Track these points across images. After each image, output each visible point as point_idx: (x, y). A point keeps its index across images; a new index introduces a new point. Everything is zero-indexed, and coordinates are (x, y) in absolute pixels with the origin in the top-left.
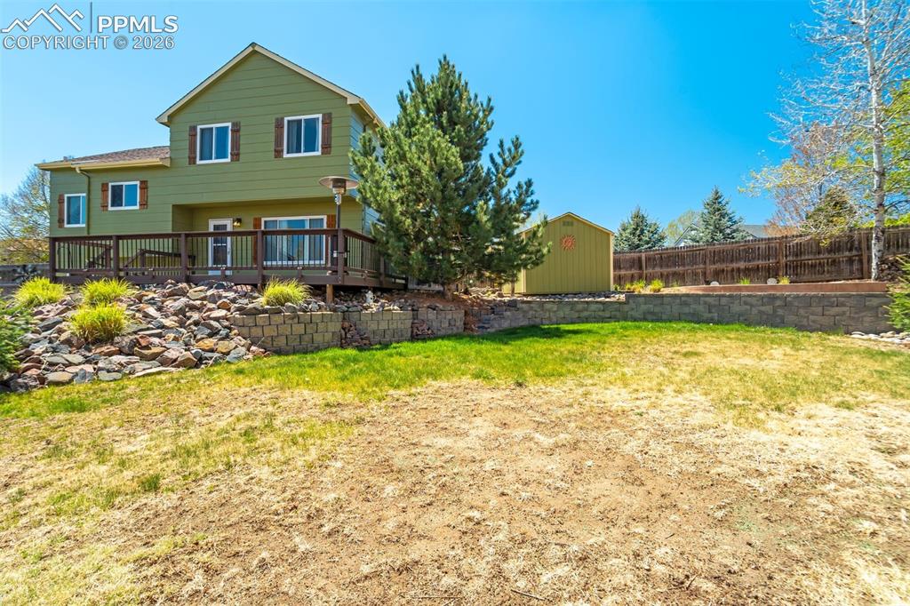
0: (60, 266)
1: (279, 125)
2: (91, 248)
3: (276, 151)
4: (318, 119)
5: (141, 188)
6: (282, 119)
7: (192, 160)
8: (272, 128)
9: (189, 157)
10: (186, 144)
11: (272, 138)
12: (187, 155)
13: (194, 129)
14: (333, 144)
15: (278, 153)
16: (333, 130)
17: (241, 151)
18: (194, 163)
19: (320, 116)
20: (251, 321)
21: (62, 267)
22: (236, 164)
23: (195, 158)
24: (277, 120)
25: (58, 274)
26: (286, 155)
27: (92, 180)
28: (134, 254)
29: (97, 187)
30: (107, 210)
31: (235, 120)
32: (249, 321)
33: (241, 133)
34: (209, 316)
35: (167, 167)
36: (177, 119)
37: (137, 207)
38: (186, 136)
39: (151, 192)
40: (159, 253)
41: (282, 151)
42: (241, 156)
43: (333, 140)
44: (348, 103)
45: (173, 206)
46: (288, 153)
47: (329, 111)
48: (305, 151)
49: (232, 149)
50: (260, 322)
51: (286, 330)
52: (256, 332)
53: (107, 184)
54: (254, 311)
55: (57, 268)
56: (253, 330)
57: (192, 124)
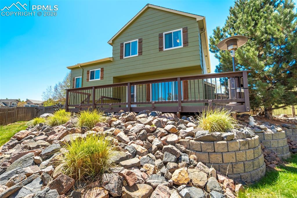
0: (70, 104)
1: (161, 36)
2: (83, 95)
3: (159, 48)
4: (180, 31)
5: (101, 71)
6: (162, 34)
7: (121, 57)
8: (158, 38)
9: (120, 56)
10: (119, 51)
11: (158, 42)
12: (120, 55)
13: (122, 44)
14: (189, 41)
15: (161, 49)
16: (189, 34)
17: (143, 50)
18: (123, 58)
19: (181, 29)
20: (210, 147)
21: (71, 104)
22: (141, 57)
23: (123, 56)
24: (159, 34)
25: (70, 108)
26: (164, 49)
27: (84, 70)
28: (98, 99)
29: (85, 72)
30: (89, 81)
31: (140, 38)
32: (207, 147)
33: (143, 43)
34: (166, 140)
35: (111, 61)
36: (115, 42)
37: (99, 79)
38: (119, 47)
39: (105, 72)
40: (108, 98)
41: (163, 48)
42: (143, 53)
43: (189, 39)
44: (197, 20)
45: (114, 77)
46: (165, 48)
47: (185, 26)
48: (174, 47)
49: (139, 50)
50: (218, 149)
51: (241, 156)
52: (216, 158)
53: (89, 71)
54: (212, 138)
55: (69, 104)
56: (213, 156)
57: (121, 42)
